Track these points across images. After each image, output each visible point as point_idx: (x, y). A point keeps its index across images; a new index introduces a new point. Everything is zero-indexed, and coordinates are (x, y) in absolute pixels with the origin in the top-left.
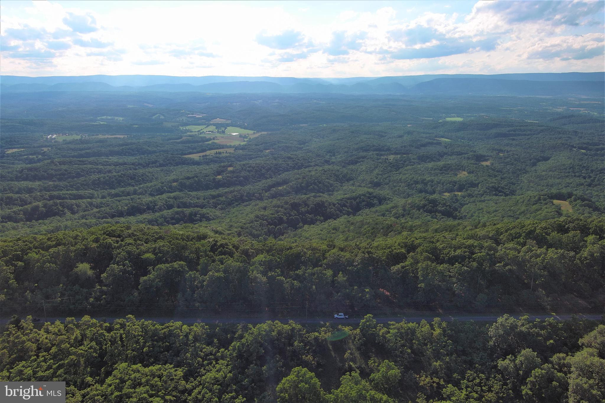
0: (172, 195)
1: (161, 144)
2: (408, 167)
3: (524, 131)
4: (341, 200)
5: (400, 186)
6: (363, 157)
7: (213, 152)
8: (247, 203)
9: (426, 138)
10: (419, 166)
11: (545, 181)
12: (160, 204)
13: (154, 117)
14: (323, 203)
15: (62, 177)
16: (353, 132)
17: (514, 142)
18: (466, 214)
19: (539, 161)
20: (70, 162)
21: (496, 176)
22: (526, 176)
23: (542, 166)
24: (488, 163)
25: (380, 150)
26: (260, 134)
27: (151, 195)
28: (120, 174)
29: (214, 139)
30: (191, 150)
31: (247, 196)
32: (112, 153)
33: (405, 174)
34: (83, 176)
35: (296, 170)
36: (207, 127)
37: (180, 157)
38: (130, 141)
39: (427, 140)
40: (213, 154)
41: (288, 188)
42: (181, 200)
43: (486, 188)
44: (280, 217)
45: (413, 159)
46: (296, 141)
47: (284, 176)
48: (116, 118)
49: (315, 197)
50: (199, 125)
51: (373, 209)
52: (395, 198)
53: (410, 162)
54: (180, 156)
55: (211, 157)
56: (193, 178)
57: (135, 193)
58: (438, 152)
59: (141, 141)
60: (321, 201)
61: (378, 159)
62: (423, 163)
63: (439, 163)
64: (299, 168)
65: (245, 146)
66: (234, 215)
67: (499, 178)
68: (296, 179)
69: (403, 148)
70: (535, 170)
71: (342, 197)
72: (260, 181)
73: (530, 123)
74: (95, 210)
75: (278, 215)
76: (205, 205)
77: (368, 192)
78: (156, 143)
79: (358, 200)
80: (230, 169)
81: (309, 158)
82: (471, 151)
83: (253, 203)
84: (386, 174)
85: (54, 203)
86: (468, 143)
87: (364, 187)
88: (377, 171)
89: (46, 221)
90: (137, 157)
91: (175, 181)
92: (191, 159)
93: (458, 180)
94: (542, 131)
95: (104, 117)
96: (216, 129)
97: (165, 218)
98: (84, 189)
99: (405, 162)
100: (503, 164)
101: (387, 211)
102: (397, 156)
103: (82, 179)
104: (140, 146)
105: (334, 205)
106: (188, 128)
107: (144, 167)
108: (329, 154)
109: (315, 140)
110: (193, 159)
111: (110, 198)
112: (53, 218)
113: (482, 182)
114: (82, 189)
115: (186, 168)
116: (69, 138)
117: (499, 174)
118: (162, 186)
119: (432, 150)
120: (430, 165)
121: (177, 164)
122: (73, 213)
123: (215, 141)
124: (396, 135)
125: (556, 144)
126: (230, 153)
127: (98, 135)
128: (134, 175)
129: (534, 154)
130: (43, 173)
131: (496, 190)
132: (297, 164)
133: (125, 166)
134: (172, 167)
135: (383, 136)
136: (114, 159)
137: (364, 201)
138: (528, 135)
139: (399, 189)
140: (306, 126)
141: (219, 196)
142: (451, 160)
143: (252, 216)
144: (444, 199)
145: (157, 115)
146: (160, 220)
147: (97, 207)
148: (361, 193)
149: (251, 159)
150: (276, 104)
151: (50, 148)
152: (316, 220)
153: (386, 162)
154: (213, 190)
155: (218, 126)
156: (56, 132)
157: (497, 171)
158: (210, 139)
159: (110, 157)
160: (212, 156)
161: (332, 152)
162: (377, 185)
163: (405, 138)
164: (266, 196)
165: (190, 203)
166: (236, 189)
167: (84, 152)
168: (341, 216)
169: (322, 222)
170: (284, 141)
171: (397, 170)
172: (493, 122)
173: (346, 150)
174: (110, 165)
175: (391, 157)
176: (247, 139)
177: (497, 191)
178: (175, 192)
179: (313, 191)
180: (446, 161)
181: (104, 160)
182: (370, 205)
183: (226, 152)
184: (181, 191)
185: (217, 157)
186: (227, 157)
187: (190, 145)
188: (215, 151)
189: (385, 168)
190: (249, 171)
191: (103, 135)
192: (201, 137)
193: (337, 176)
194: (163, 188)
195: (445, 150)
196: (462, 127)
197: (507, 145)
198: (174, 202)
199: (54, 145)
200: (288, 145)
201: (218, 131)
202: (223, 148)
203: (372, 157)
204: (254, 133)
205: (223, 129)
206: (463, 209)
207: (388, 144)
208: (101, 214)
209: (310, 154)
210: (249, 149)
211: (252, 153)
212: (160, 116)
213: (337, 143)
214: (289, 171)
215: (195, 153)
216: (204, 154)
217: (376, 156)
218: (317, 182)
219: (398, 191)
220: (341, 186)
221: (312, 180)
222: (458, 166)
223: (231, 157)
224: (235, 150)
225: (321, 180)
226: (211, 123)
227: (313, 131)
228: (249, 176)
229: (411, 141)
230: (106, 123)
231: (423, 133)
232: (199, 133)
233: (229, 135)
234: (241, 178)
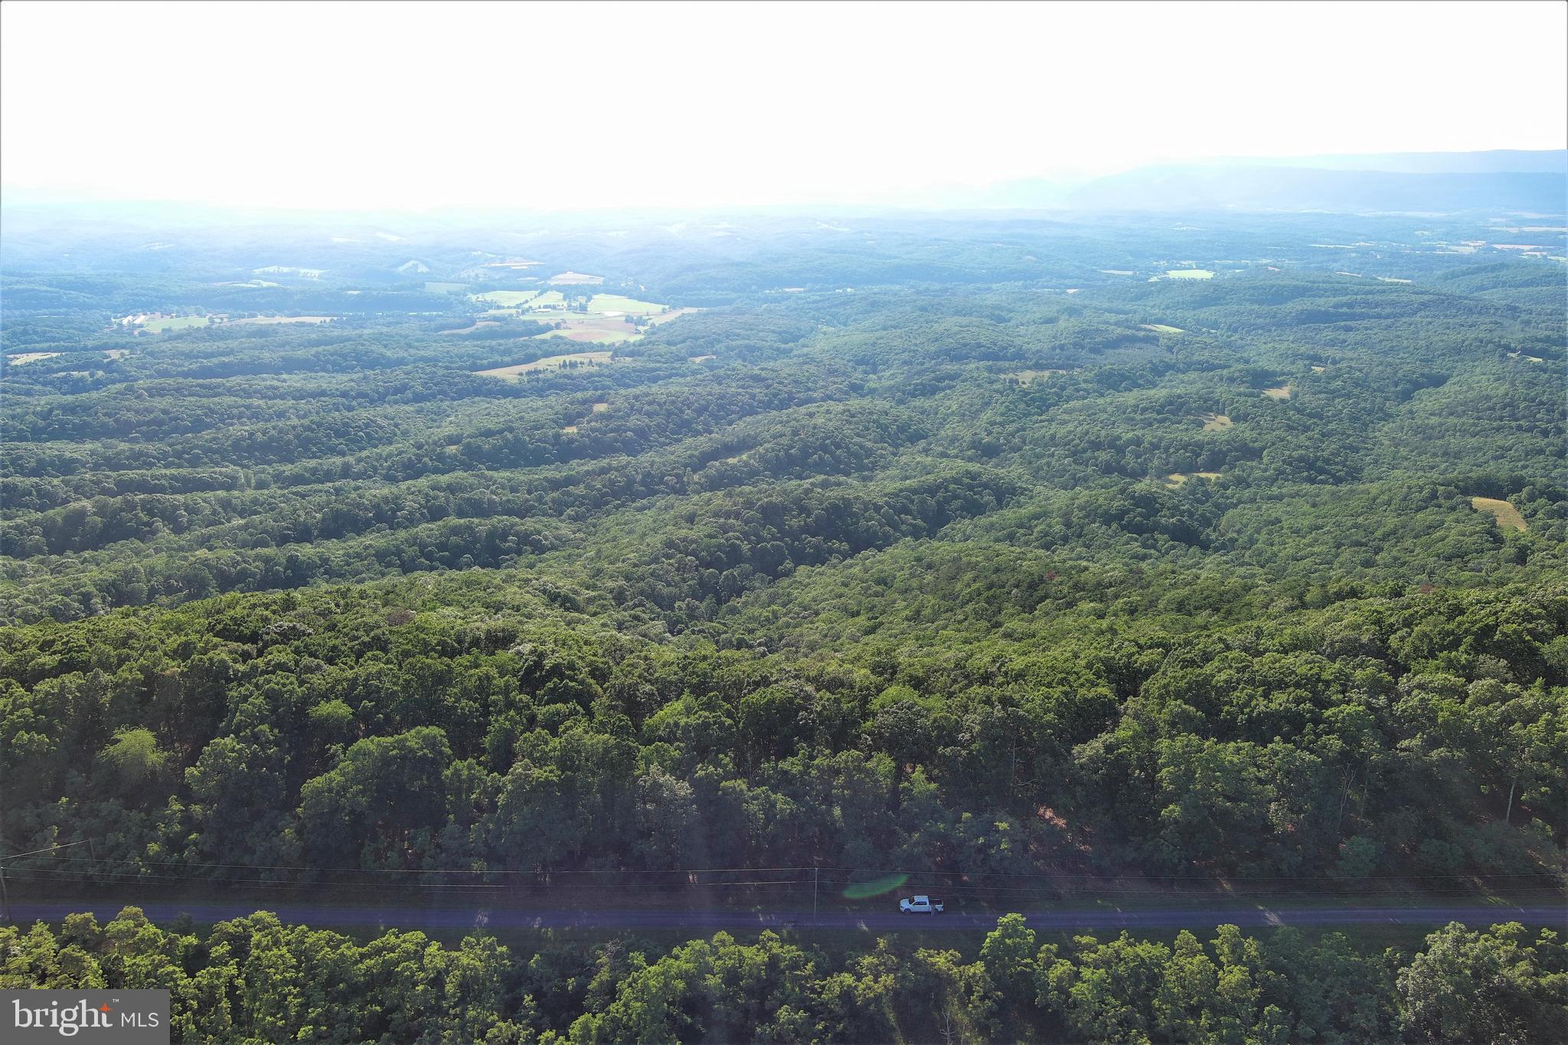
0: (444, 479)
1: (418, 340)
2: (1072, 404)
3: (1377, 306)
4: (896, 495)
5: (1053, 455)
6: (952, 377)
7: (555, 361)
8: (644, 501)
9: (1117, 324)
10: (1100, 401)
11: (1439, 442)
12: (409, 504)
13: (401, 269)
14: (848, 504)
15: (157, 428)
16: (923, 309)
17: (1351, 337)
18: (1235, 535)
19: (1418, 386)
20: (177, 390)
21: (1307, 429)
22: (1386, 429)
23: (1426, 402)
24: (1283, 393)
25: (996, 356)
26: (678, 313)
27: (391, 479)
28: (306, 422)
29: (558, 326)
30: (497, 358)
31: (643, 483)
32: (290, 365)
33: (1065, 422)
34: (208, 426)
35: (774, 412)
36: (540, 294)
37: (469, 376)
38: (336, 333)
39: (1119, 330)
40: (556, 368)
41: (752, 461)
42: (467, 496)
43: (1284, 462)
44: (733, 545)
45: (1085, 381)
46: (773, 332)
47: (742, 427)
48: (302, 271)
49: (825, 485)
50: (521, 289)
51: (983, 521)
52: (1040, 488)
53: (1078, 391)
54: (467, 373)
55: (550, 376)
56: (501, 432)
57: (346, 472)
58: (1151, 362)
59: (366, 331)
60: (843, 498)
61: (991, 382)
62: (1111, 391)
63: (1152, 392)
64: (783, 405)
65: (641, 345)
66: (609, 536)
67: (1315, 434)
68: (774, 437)
69: (1058, 351)
70: (1411, 412)
71: (898, 485)
72: (679, 440)
73: (1392, 284)
74: (238, 522)
75: (727, 540)
76: (533, 507)
77: (967, 473)
78: (406, 337)
79: (940, 495)
80: (601, 408)
81: (808, 379)
82: (1238, 361)
83: (661, 503)
84: (1014, 421)
85: (127, 502)
86: (1228, 337)
87: (956, 457)
88: (989, 413)
89: (102, 554)
90: (355, 376)
91: (452, 440)
92: (496, 381)
93: (1206, 439)
94: (1424, 305)
95: (271, 269)
96: (564, 299)
97: (423, 546)
98: (212, 462)
99: (1063, 388)
100: (1323, 396)
101: (1021, 526)
102: (1040, 374)
103: (207, 434)
104: (363, 345)
105: (877, 508)
106: (489, 296)
107: (372, 401)
108: (861, 368)
109: (825, 328)
110: (503, 381)
111: (279, 488)
112: (122, 546)
113: (1273, 444)
114: (206, 464)
115: (483, 404)
116: (178, 324)
117: (1315, 423)
118: (417, 455)
119: (1135, 357)
120: (1130, 398)
121: (461, 395)
122: (178, 530)
123: (562, 333)
124: (1038, 315)
125: (1464, 341)
126: (600, 365)
127: (254, 316)
128: (346, 425)
129: (1407, 368)
130: (106, 419)
131: (1311, 465)
132: (778, 394)
133: (323, 399)
134: (447, 403)
135: (1003, 320)
136: (294, 380)
137: (956, 497)
138: (1388, 317)
139: (1048, 464)
140: (800, 292)
141: (570, 481)
142: (1186, 385)
143: (656, 540)
144: (1172, 491)
145: (411, 263)
146: (410, 551)
147: (241, 515)
148: (947, 474)
149: (655, 380)
150: (721, 234)
151: (126, 352)
152: (831, 552)
153: (1014, 390)
154: (553, 466)
155: (568, 292)
156: (147, 307)
157: (1311, 416)
158: (547, 328)
159: (285, 376)
160: (552, 372)
161: (869, 362)
162: (989, 452)
163: (1062, 324)
164: (696, 483)
165: (491, 502)
166: (614, 463)
167: (215, 361)
168: (896, 540)
169: (845, 559)
170: (742, 332)
171: (1043, 412)
172: (1294, 283)
173: (905, 356)
174: (282, 397)
175: (1027, 377)
176: (646, 328)
177: (1312, 469)
178: (453, 470)
179: (819, 467)
180: (1172, 387)
181: (268, 383)
182: (974, 509)
183: (591, 361)
184: (467, 467)
185: (566, 376)
186: (592, 375)
187: (494, 343)
188: (561, 359)
189: (1012, 407)
190: (649, 415)
191: (267, 316)
192: (524, 322)
193: (885, 428)
194: (420, 461)
195: (1169, 358)
196: (1212, 295)
197: (1332, 343)
198: (447, 499)
199: (138, 344)
200: (752, 343)
201: (569, 306)
202: (582, 351)
203: (975, 375)
204: (664, 310)
205: (582, 300)
206: (1224, 521)
207: (1018, 341)
208: (251, 535)
209: (813, 369)
210: (650, 356)
211: (658, 365)
212: (417, 266)
213: (882, 338)
214: (757, 413)
215: (508, 365)
216: (531, 367)
217: (986, 374)
218: (832, 443)
219: (1045, 468)
220: (895, 455)
221: (817, 439)
222: (1205, 402)
223: (603, 375)
224: (612, 357)
225: (841, 439)
226: (552, 283)
227: (820, 305)
228: (649, 427)
229: (1078, 333)
230: (275, 285)
231: (1110, 311)
232: (520, 311)
233: (598, 316)
234: (629, 434)
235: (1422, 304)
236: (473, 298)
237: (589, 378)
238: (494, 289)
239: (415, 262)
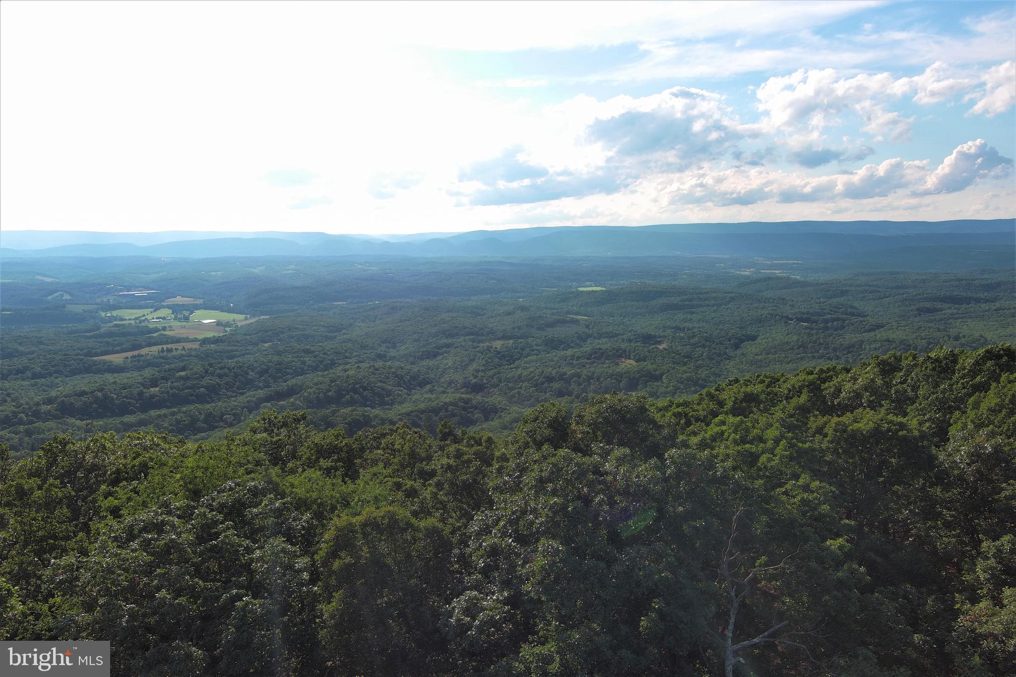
1: (49, 340)
2: (530, 358)
3: (706, 300)
4: (408, 415)
5: (521, 388)
6: (448, 346)
7: (155, 349)
9: (553, 314)
10: (548, 355)
13: (49, 297)
16: (426, 309)
17: (695, 316)
19: (742, 341)
23: (751, 348)
24: (665, 346)
25: (476, 333)
26: (256, 319)
29: (164, 329)
30: (110, 348)
31: (205, 421)
33: (527, 368)
35: (319, 372)
36: (155, 311)
37: (82, 360)
39: (554, 317)
40: (156, 354)
41: (298, 402)
43: (678, 381)
45: (537, 345)
46: (323, 326)
47: (294, 382)
50: (141, 308)
53: (533, 350)
54: (82, 358)
55: (149, 357)
56: (94, 392)
58: (576, 333)
61: (475, 347)
62: (555, 350)
65: (224, 337)
67: (692, 366)
68: (316, 384)
69: (517, 330)
70: (744, 354)
72: (243, 394)
77: (461, 399)
78: (41, 338)
79: (442, 414)
80: (182, 373)
81: (346, 351)
82: (632, 332)
84: (492, 369)
86: (623, 321)
87: (454, 392)
88: (474, 366)
91: (49, 401)
92: (105, 362)
93: (624, 371)
94: (733, 299)
96: (173, 313)
99: (523, 349)
100: (689, 346)
102: (507, 342)
106: (115, 313)
108: (384, 345)
109: (360, 324)
110: (110, 361)
113: (668, 371)
115: (88, 378)
117: (689, 360)
119: (566, 331)
120: (568, 353)
121: (74, 373)
123: (165, 332)
124: (502, 311)
126: (190, 350)
129: (733, 331)
132: (323, 361)
134: (60, 379)
135: (480, 315)
137: (453, 415)
138: (713, 306)
139: (519, 393)
140: (344, 304)
141: (142, 423)
142: (601, 345)
145: (58, 294)
148: (447, 401)
150: (291, 272)
153: (490, 351)
155: (175, 309)
157: (685, 356)
158: (156, 330)
160: (151, 355)
161: (390, 341)
162: (477, 388)
163: (517, 315)
166: (184, 409)
170: (301, 327)
171: (511, 364)
173: (415, 336)
175: (498, 344)
176: (231, 328)
178: (44, 421)
179: (350, 404)
182: (468, 423)
183: (184, 348)
184: (56, 418)
185: (162, 357)
186: (182, 356)
187: (110, 339)
188: (160, 347)
189: (490, 360)
190: (220, 376)
192: (140, 327)
193: (401, 377)
195: (588, 331)
196: (606, 299)
197: (685, 320)
200: (307, 333)
201: (176, 317)
202: (178, 342)
203: (463, 344)
204: (246, 317)
205: (186, 313)
207: (490, 325)
209: (350, 345)
210: (229, 342)
211: (235, 348)
212: (62, 295)
213: (398, 326)
214: (306, 374)
215: (117, 352)
216: (136, 353)
217: (470, 343)
218: (360, 387)
219: (517, 396)
220: (409, 395)
221: (349, 385)
222: (617, 352)
223: (191, 356)
224: (201, 345)
225: (368, 384)
226: (165, 304)
227: (357, 310)
228: (220, 385)
229: (528, 319)
231: (546, 308)
232: (138, 321)
233: (197, 323)
234: (202, 390)
235: (731, 298)
236: (103, 314)
237: (179, 357)
238: (120, 308)
239: (61, 293)
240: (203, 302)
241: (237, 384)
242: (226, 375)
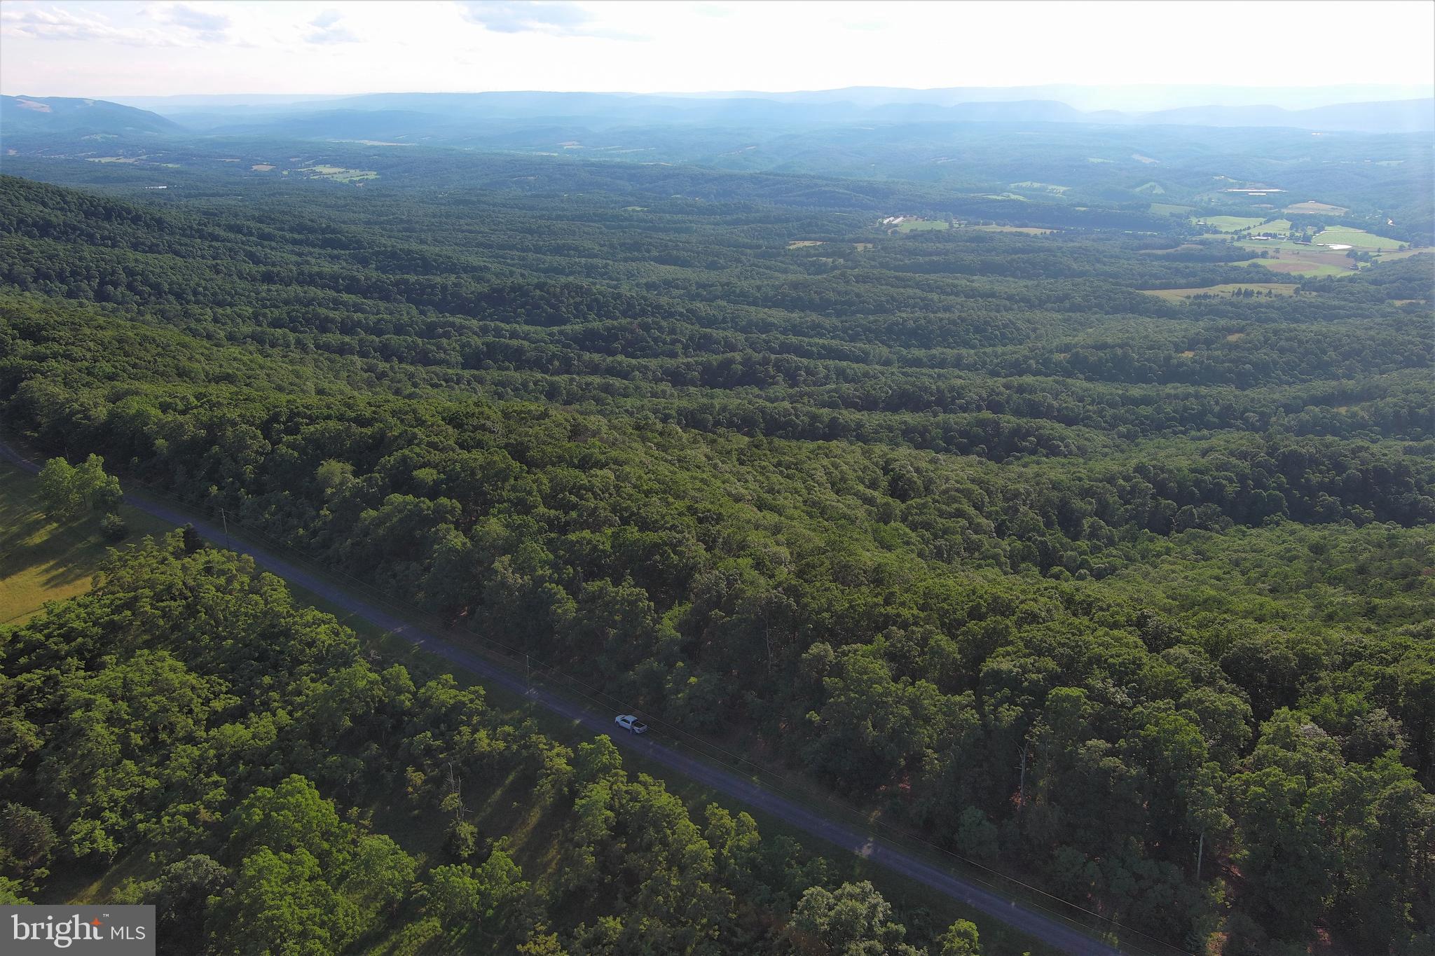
1: (1110, 257)
7: (1232, 289)
13: (1138, 189)
29: (1264, 255)
30: (1175, 280)
32: (987, 269)
36: (1266, 222)
37: (1132, 294)
38: (1046, 244)
40: (1227, 297)
48: (1055, 187)
50: (1248, 215)
54: (1133, 290)
56: (1115, 347)
59: (1070, 245)
76: (1086, 418)
78: (1101, 253)
80: (1235, 338)
85: (764, 358)
91: (1067, 348)
92: (1157, 300)
95: (1025, 184)
96: (1291, 228)
104: (1057, 256)
106: (1211, 221)
110: (1165, 301)
111: (899, 367)
116: (926, 226)
121: (1115, 310)
123: (1261, 262)
126: (1277, 296)
127: (988, 224)
133: (989, 299)
141: (1144, 401)
145: (1149, 185)
146: (935, 433)
151: (871, 246)
155: (1297, 221)
158: (1251, 256)
160: (1220, 298)
165: (1045, 406)
178: (1053, 375)
181: (955, 281)
183: (1270, 292)
184: (1067, 374)
185: (1232, 304)
186: (1260, 305)
187: (1183, 265)
188: (1238, 287)
199: (881, 240)
201: (1292, 236)
202: (1268, 281)
205: (1312, 230)
212: (1153, 188)
215: (1181, 287)
216: (1204, 291)
224: (1298, 290)
226: (1285, 211)
230: (1021, 198)
232: (1236, 237)
233: (1320, 249)
234: (1248, 366)
237: (1255, 308)
238: (1219, 213)
239: (1153, 184)
240: (1346, 213)
241: (1304, 365)
242: (1292, 350)
